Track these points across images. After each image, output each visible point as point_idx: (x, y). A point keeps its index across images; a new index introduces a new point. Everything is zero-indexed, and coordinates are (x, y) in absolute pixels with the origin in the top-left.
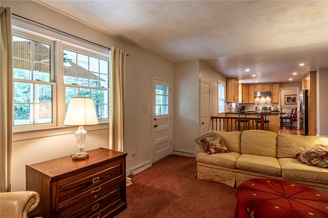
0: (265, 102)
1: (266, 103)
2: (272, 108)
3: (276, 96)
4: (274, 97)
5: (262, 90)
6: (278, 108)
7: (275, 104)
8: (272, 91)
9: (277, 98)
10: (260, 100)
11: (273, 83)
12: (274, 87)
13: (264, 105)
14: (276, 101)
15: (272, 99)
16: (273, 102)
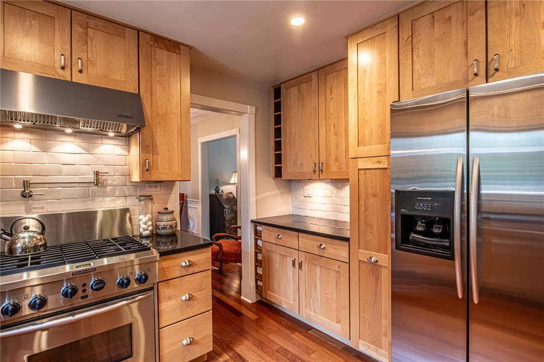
0: (91, 177)
1: (98, 180)
2: (144, 218)
3: (175, 135)
4: (158, 143)
5: (63, 68)
6: (173, 212)
7: (158, 189)
8: (148, 92)
9: (180, 152)
10: (46, 162)
11: (153, 37)
12: (158, 67)
13: (76, 198)
14: (171, 169)
15: (148, 155)
16: (153, 174)
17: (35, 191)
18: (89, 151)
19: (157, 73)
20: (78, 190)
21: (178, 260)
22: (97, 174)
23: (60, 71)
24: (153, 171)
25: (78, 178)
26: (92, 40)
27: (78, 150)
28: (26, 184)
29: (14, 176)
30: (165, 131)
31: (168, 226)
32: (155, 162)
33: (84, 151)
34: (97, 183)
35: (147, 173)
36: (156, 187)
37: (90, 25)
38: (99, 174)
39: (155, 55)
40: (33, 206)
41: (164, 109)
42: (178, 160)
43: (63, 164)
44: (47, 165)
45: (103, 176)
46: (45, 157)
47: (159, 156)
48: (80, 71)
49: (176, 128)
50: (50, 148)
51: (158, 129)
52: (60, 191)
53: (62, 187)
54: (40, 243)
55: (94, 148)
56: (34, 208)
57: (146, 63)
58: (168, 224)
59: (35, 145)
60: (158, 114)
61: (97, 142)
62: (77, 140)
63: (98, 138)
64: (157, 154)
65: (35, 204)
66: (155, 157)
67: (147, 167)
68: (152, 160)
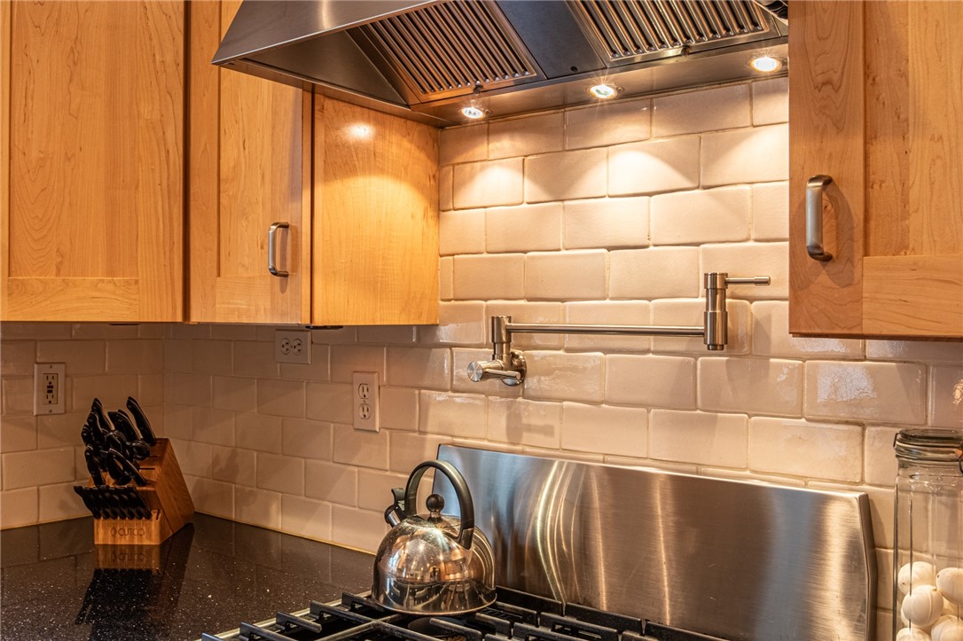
1: (721, 322)
13: (648, 406)
17: (532, 357)
18: (697, 176)
20: (656, 365)
25: (658, 308)
27: (663, 174)
28: (503, 335)
29: (486, 300)
33: (679, 180)
34: (721, 337)
35: (822, 277)
38: (730, 289)
40: (525, 421)
43: (610, 249)
44: (563, 252)
45: (751, 300)
46: (558, 221)
50: (573, 182)
52: (598, 368)
53: (606, 351)
55: (716, 155)
56: (530, 428)
61: (730, 121)
62: (656, 130)
63: (732, 101)
64: (902, 129)
65: (533, 413)
66: (885, 151)
67: (810, 238)
68: (867, 184)
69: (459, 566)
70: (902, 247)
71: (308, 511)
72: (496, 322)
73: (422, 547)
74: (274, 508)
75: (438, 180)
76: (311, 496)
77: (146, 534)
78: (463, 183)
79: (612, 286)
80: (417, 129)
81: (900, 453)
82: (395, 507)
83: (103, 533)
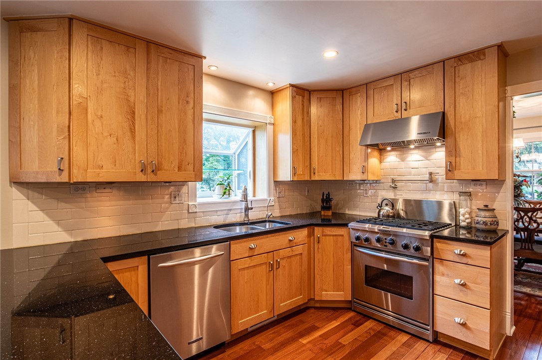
0: (427, 177)
1: (431, 179)
3: (480, 137)
4: (461, 147)
5: (397, 112)
6: (494, 209)
7: (484, 187)
8: (452, 107)
9: (485, 152)
10: (403, 167)
11: (457, 59)
12: (462, 81)
13: (419, 191)
14: (474, 169)
15: (451, 158)
16: (455, 174)
17: (398, 184)
18: (427, 158)
19: (461, 87)
21: (452, 246)
22: (431, 174)
23: (395, 114)
24: (456, 172)
25: (420, 177)
26: (412, 86)
27: (421, 158)
28: (393, 181)
29: (389, 176)
30: (467, 135)
31: (482, 222)
32: (457, 164)
33: (424, 159)
34: (431, 181)
35: (450, 173)
36: (481, 185)
37: (412, 77)
39: (459, 73)
41: (468, 116)
42: (482, 159)
43: (412, 168)
44: (404, 169)
45: (436, 175)
46: (403, 164)
47: (462, 159)
48: (405, 110)
49: (481, 130)
50: (405, 159)
51: (461, 135)
52: (410, 186)
54: (391, 214)
55: (430, 156)
56: (398, 195)
57: (450, 84)
58: (481, 220)
59: (399, 158)
60: (461, 123)
61: (432, 151)
62: (420, 152)
63: (433, 148)
64: (460, 157)
65: (398, 193)
66: (458, 159)
67: (448, 168)
68: (455, 163)
69: (391, 213)
70: (460, 170)
71: (354, 210)
72: (393, 179)
73: (385, 211)
74: (347, 210)
75: (380, 158)
76: (355, 207)
77: (329, 213)
78: (385, 158)
79: (412, 174)
80: (378, 151)
81: (459, 194)
82: (379, 206)
83: (323, 213)
